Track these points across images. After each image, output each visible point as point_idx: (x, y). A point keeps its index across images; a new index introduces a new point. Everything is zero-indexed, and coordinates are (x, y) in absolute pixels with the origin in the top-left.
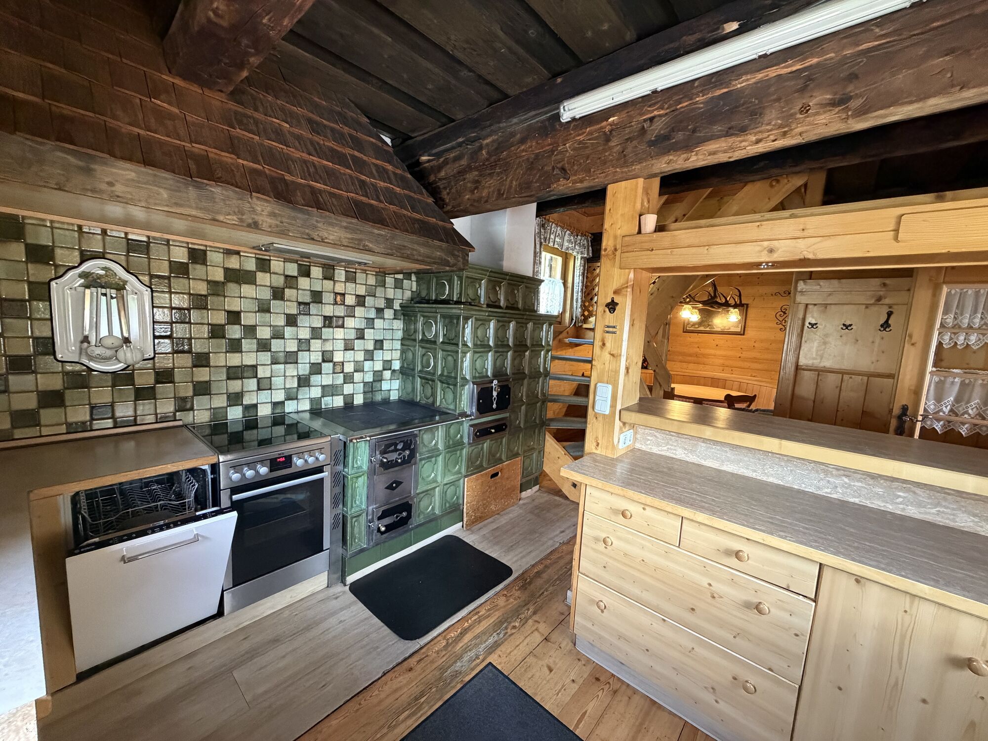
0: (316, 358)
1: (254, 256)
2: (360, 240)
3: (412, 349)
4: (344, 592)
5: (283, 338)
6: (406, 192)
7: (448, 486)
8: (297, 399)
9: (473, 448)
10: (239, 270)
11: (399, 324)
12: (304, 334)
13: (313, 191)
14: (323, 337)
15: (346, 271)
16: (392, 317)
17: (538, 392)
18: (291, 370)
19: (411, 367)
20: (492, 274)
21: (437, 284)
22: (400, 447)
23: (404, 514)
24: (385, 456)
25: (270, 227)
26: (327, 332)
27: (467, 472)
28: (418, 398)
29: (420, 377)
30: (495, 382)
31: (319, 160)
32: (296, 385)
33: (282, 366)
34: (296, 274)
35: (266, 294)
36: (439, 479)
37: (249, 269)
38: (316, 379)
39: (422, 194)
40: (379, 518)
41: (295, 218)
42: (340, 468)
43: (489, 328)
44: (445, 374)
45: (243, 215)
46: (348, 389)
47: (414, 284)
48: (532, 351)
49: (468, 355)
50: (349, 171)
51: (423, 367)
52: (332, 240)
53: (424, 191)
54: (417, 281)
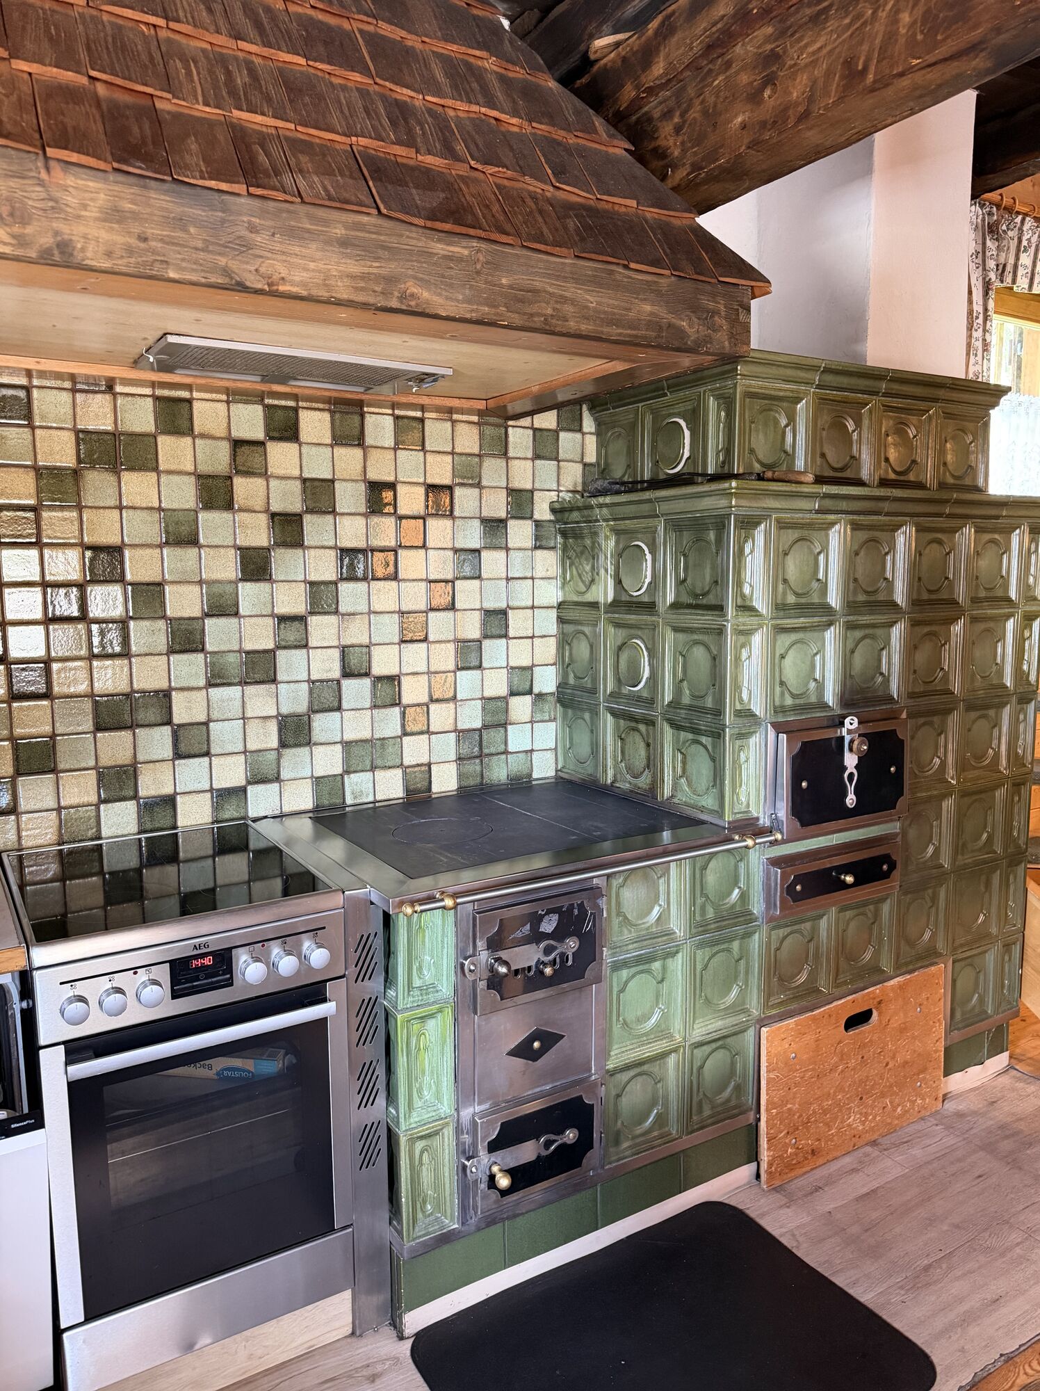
0: (326, 665)
1: (148, 391)
2: (391, 280)
3: (587, 630)
4: (396, 1360)
5: (236, 614)
6: (542, 128)
7: (707, 1049)
8: (277, 779)
9: (781, 932)
10: (114, 435)
11: (548, 562)
12: (292, 600)
13: (239, 135)
14: (342, 609)
15: (397, 418)
16: (529, 543)
17: (997, 755)
18: (260, 700)
19: (587, 682)
20: (829, 378)
21: (656, 431)
22: (548, 926)
23: (571, 1135)
24: (504, 954)
25: (109, 254)
26: (351, 595)
27: (766, 1006)
28: (610, 773)
29: (614, 713)
30: (851, 723)
31: (266, 51)
32: (274, 743)
33: (235, 691)
34: (260, 435)
35: (182, 494)
36: (677, 1026)
37: (138, 429)
38: (324, 725)
39: (590, 129)
40: (493, 1147)
41: (181, 223)
42: (375, 985)
43: (825, 549)
44: (686, 700)
45: (24, 220)
46: (415, 751)
47: (591, 443)
48: (974, 620)
49: (757, 639)
50: (356, 77)
51: (619, 681)
52: (303, 284)
53: (598, 122)
54: (598, 434)
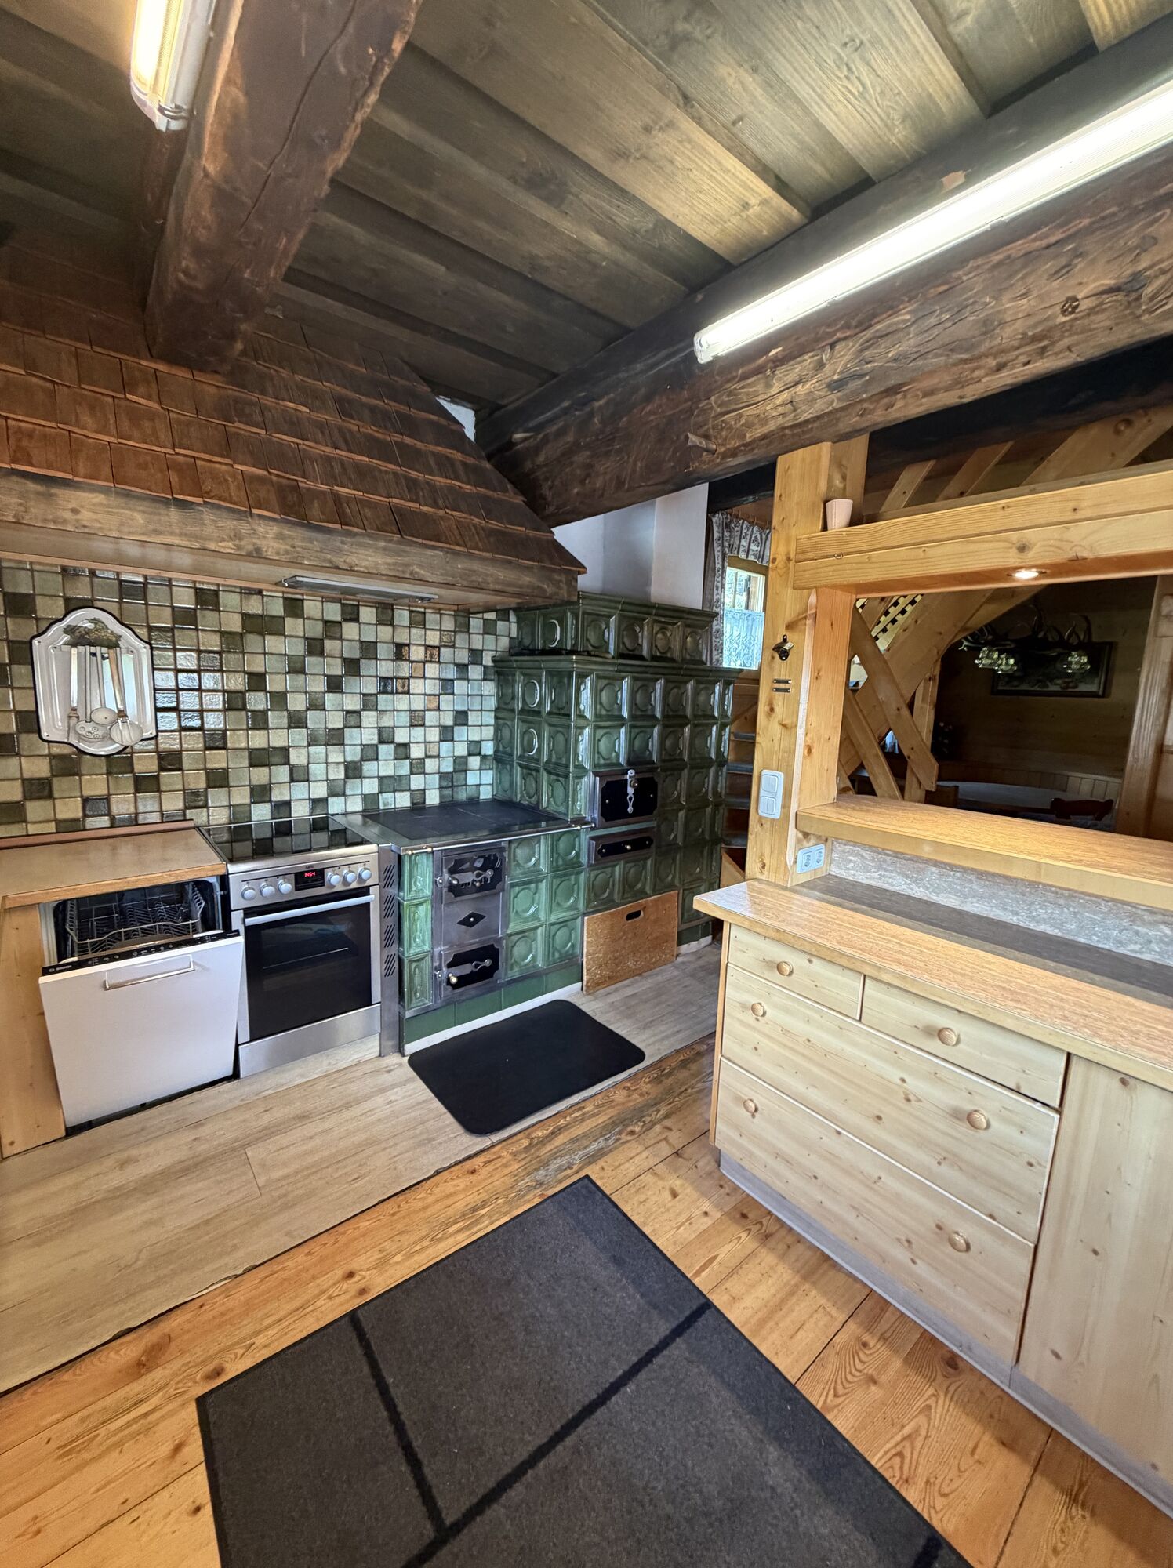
0: (370, 737)
1: (280, 595)
2: (407, 565)
3: (509, 723)
4: (401, 1065)
5: (324, 709)
6: (482, 490)
7: (557, 926)
8: (344, 795)
9: (596, 872)
10: (261, 616)
11: (490, 688)
12: (352, 703)
13: (337, 499)
14: (379, 708)
15: (411, 612)
16: (481, 677)
17: (707, 791)
18: (336, 755)
19: (508, 750)
20: (626, 607)
21: (544, 625)
22: (479, 864)
23: (488, 962)
24: (456, 876)
25: (278, 553)
26: (384, 701)
27: (587, 907)
28: (519, 796)
29: (521, 766)
30: (631, 773)
31: (349, 455)
32: (342, 776)
33: (322, 749)
34: (338, 618)
35: (298, 648)
36: (542, 916)
37: (275, 613)
38: (369, 768)
39: (505, 491)
40: (450, 966)
41: (311, 541)
42: (393, 891)
43: (621, 689)
44: (553, 760)
45: (240, 539)
46: (417, 782)
47: (514, 627)
48: (696, 726)
49: (587, 731)
50: (393, 467)
51: (524, 750)
52: (365, 567)
53: (509, 486)
54: (518, 622)
